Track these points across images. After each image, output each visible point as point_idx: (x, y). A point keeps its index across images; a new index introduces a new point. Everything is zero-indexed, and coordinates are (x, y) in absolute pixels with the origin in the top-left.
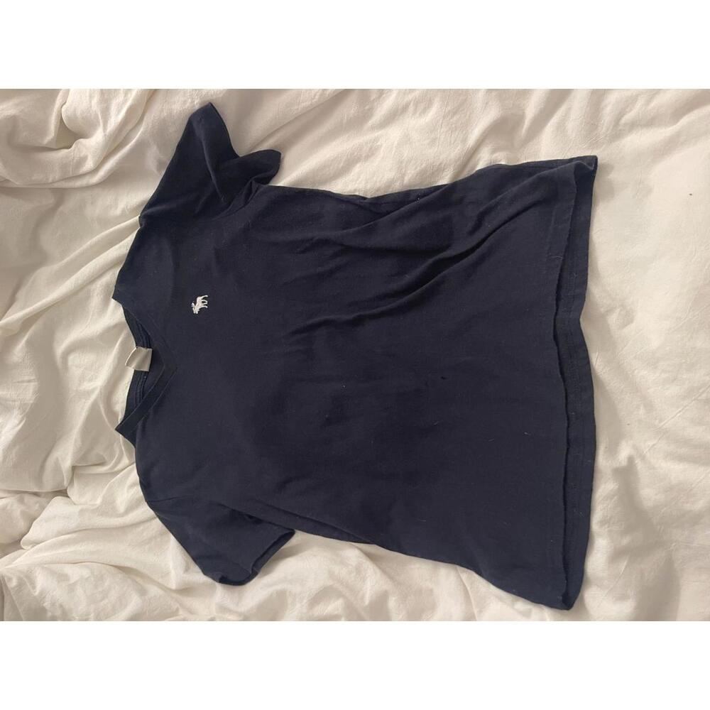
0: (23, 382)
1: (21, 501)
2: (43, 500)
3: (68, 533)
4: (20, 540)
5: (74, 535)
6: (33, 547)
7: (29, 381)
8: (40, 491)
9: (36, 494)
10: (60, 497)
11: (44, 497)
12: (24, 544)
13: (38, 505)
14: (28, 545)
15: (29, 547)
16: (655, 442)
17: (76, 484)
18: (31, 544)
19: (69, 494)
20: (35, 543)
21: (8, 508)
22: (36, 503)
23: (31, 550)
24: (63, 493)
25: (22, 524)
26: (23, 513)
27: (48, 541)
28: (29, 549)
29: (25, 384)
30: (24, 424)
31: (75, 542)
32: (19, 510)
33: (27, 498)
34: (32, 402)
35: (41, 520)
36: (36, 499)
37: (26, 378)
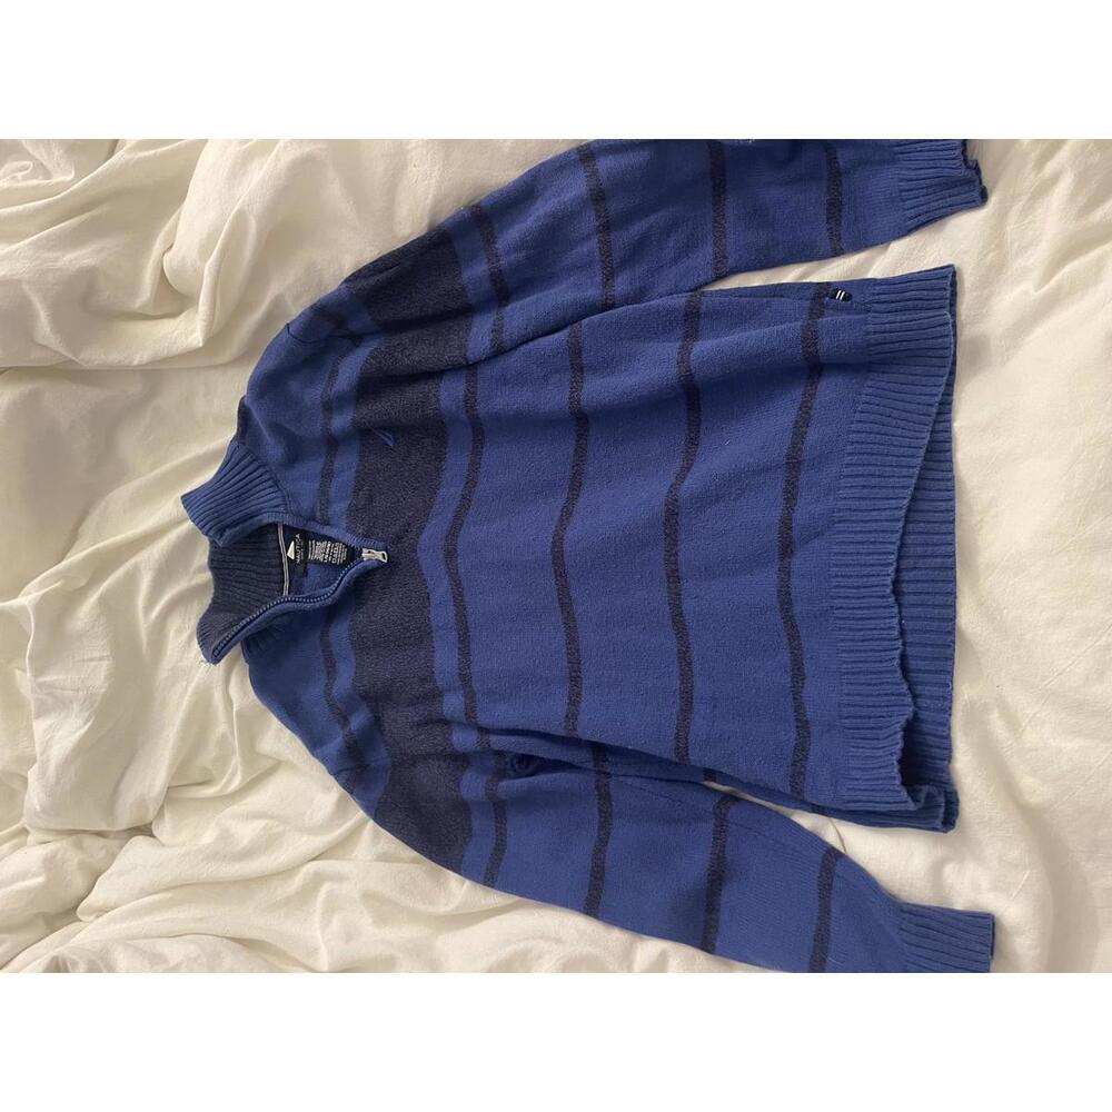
0: (92, 660)
1: (79, 846)
2: (112, 843)
3: (156, 893)
4: (77, 907)
5: (168, 895)
6: (98, 917)
7: (101, 659)
8: (110, 829)
9: (100, 834)
10: (141, 837)
11: (115, 838)
12: (83, 913)
13: (104, 851)
14: (91, 914)
15: (92, 918)
16: (1036, 709)
17: (167, 816)
18: (95, 911)
19: (155, 833)
20: (101, 911)
21: (59, 856)
22: (102, 848)
23: (96, 922)
24: (145, 830)
25: (79, 883)
26: (82, 865)
27: (124, 907)
28: (91, 922)
29: (94, 663)
30: (93, 724)
31: (170, 904)
32: (76, 861)
33: (88, 841)
34: (103, 690)
35: (111, 875)
36: (102, 842)
37: (97, 654)
